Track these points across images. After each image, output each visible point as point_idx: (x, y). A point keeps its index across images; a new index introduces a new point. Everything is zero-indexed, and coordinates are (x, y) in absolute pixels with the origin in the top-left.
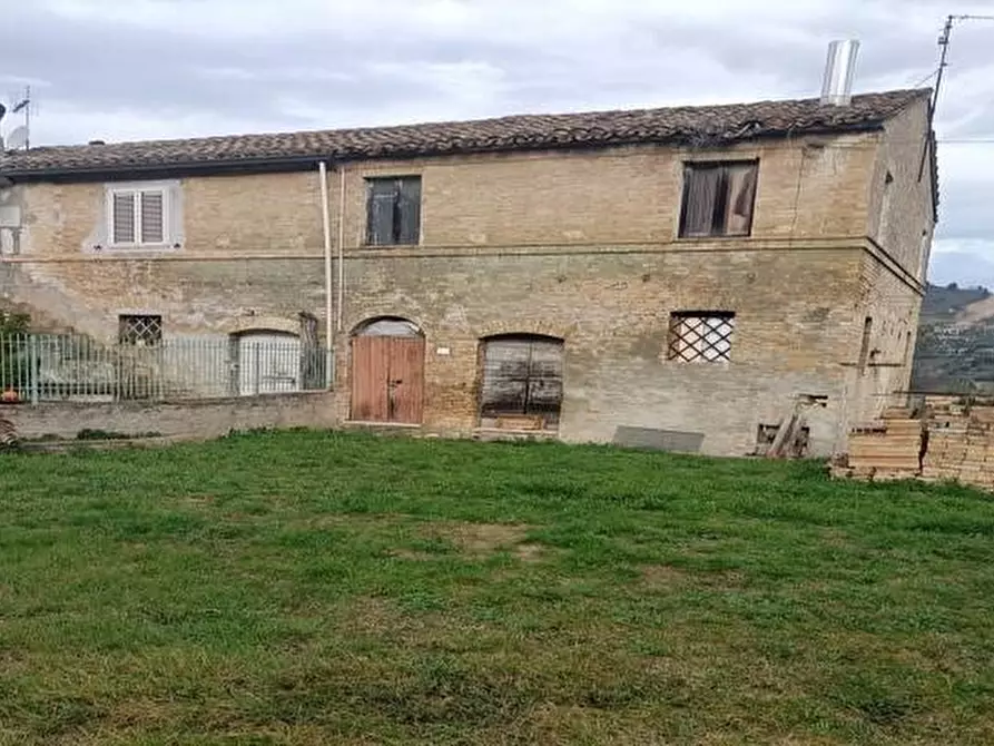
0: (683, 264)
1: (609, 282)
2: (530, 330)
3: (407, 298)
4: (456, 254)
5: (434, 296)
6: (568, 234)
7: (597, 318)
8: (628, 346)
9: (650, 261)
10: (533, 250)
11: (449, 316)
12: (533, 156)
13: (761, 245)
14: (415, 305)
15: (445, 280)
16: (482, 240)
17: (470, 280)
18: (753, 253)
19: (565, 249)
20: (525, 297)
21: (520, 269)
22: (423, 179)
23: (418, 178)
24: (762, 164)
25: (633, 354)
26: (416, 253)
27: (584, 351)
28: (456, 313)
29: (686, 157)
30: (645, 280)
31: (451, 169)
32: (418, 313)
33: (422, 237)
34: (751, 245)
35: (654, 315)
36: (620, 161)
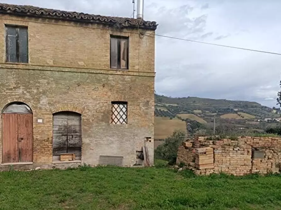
0: (113, 80)
1: (93, 87)
2: (70, 110)
3: (25, 92)
4: (43, 69)
5: (35, 91)
6: (80, 63)
7: (91, 104)
8: (100, 117)
9: (104, 78)
10: (69, 70)
11: (41, 102)
12: (66, 23)
13: (132, 74)
14: (28, 96)
15: (39, 83)
16: (51, 63)
17: (48, 83)
18: (130, 76)
19: (79, 70)
20: (68, 93)
21: (65, 79)
22: (29, 29)
23: (26, 28)
24: (130, 39)
25: (102, 121)
26: (27, 67)
27: (88, 120)
28: (44, 100)
29: (111, 33)
30: (103, 87)
31: (39, 25)
32: (29, 100)
33: (29, 60)
34: (130, 73)
35: (107, 103)
36: (93, 31)
